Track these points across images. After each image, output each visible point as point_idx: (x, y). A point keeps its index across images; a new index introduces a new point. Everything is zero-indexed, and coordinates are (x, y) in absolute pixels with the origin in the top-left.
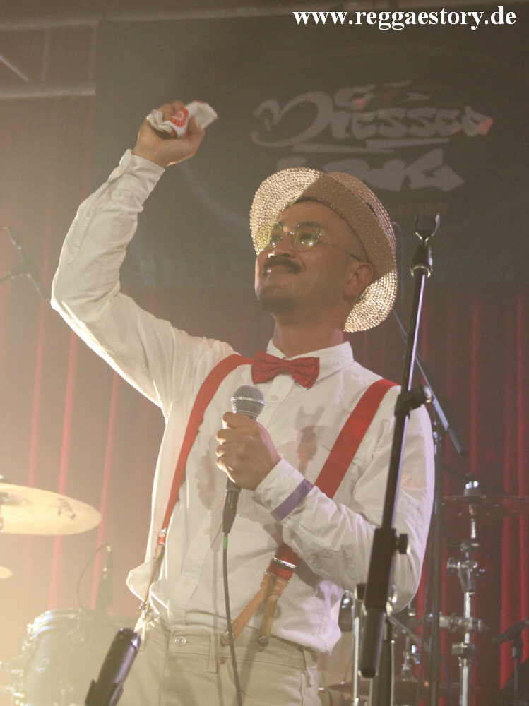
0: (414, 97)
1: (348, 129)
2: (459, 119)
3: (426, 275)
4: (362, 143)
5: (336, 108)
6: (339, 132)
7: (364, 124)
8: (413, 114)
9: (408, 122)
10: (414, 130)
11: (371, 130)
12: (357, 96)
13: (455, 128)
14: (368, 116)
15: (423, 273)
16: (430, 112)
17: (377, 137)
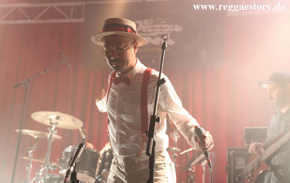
0: (163, 22)
1: (147, 30)
2: (174, 28)
3: (166, 50)
4: (150, 33)
5: (144, 25)
6: (144, 31)
7: (150, 29)
8: (163, 26)
9: (161, 28)
10: (163, 30)
11: (152, 30)
12: (149, 22)
13: (173, 30)
14: (152, 27)
15: (165, 49)
16: (166, 26)
17: (154, 32)
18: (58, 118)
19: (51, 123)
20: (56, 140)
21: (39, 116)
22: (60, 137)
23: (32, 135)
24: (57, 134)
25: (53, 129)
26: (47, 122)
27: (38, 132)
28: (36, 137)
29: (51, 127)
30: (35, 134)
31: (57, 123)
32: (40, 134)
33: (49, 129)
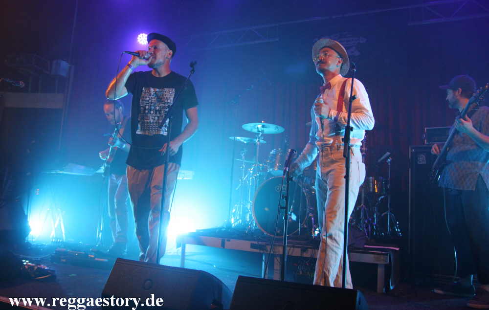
18: (263, 126)
19: (258, 131)
20: (263, 144)
21: (249, 127)
22: (265, 142)
23: (242, 141)
24: (263, 139)
25: (260, 135)
26: (255, 131)
27: (247, 139)
28: (245, 142)
29: (259, 134)
30: (245, 140)
31: (263, 131)
32: (249, 140)
33: (256, 136)
